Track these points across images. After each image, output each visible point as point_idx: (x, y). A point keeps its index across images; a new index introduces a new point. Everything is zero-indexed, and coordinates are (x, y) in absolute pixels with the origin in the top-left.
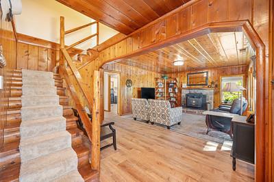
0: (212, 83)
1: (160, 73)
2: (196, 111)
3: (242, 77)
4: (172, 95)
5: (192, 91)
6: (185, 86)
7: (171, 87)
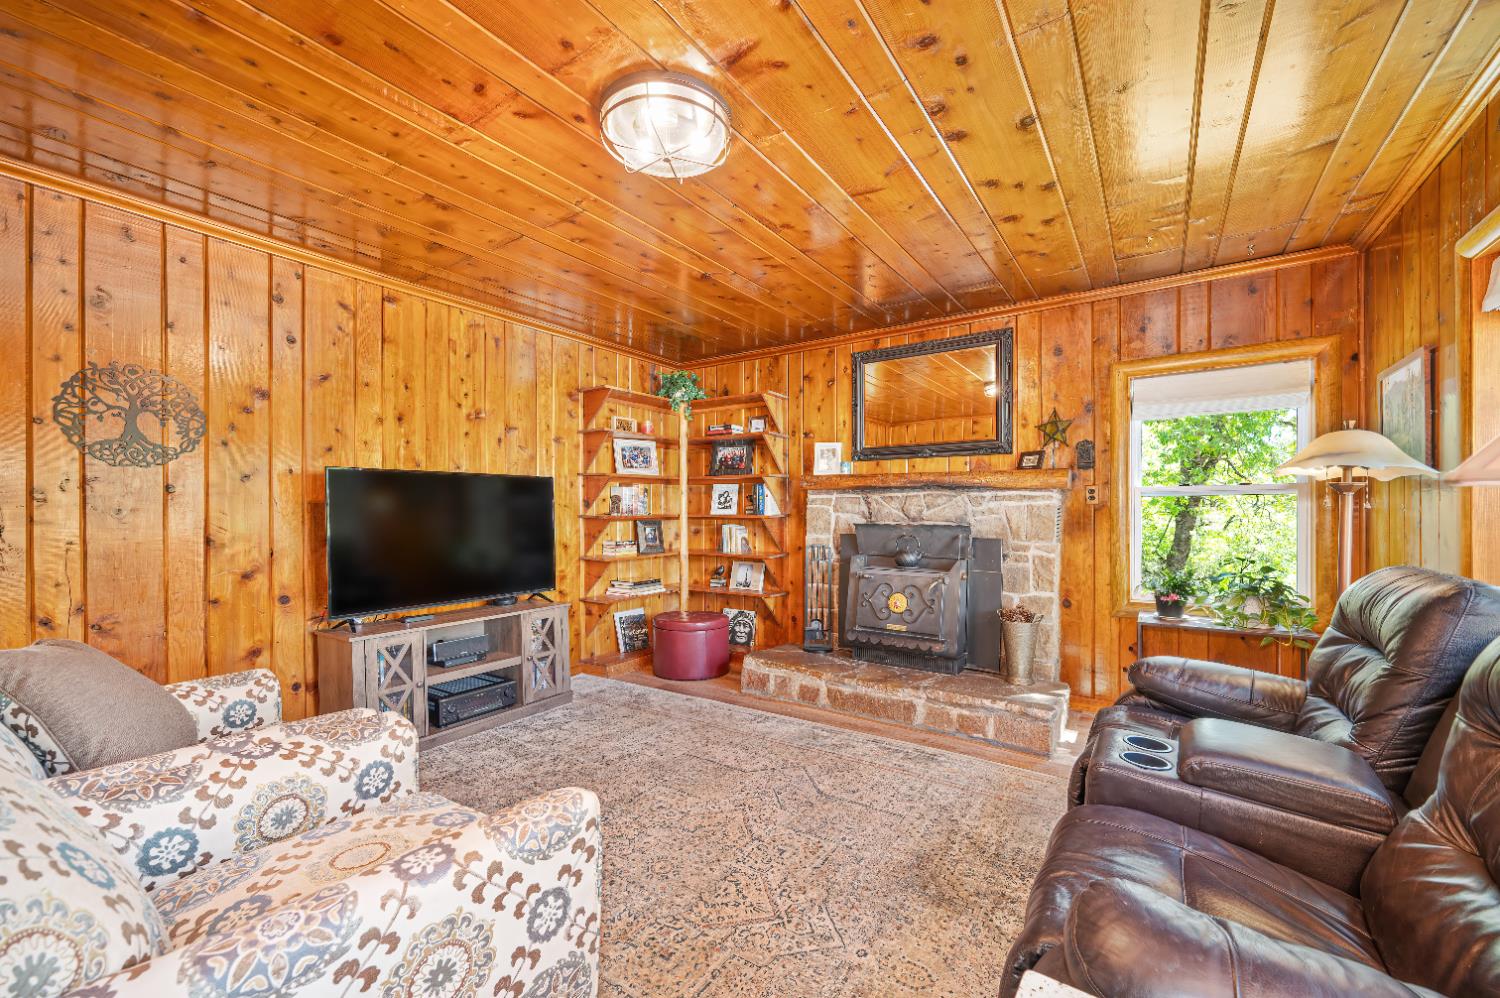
0: (1052, 429)
1: (639, 348)
2: (919, 697)
3: (1306, 369)
4: (735, 539)
5: (890, 509)
6: (830, 459)
7: (729, 469)
